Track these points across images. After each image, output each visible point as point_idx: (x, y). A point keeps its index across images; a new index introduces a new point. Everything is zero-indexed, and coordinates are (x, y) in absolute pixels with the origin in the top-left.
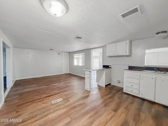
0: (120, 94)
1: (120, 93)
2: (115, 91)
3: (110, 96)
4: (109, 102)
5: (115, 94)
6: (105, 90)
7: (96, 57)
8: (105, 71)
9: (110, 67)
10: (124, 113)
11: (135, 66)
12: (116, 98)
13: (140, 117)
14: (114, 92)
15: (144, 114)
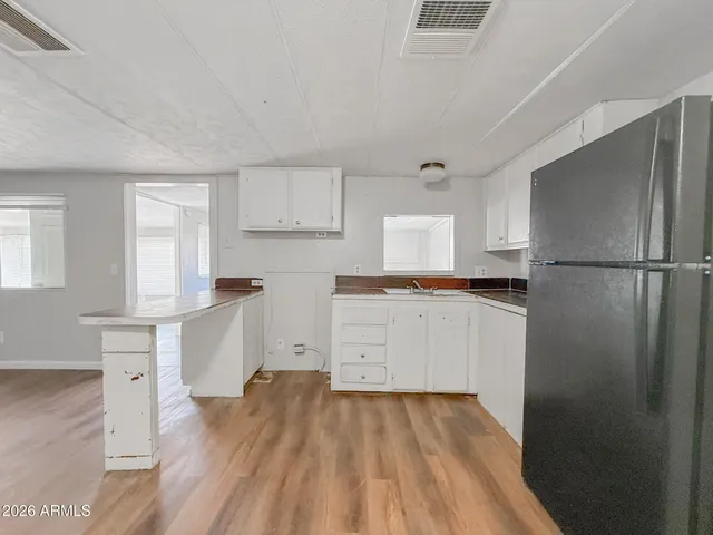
0: (323, 408)
1: (318, 400)
2: (298, 398)
3: (289, 438)
4: (306, 479)
5: (305, 413)
6: (251, 414)
7: (156, 233)
8: (240, 312)
9: (254, 283)
10: (392, 507)
11: (355, 274)
12: (322, 434)
13: (435, 482)
14: (294, 406)
15: (435, 458)
